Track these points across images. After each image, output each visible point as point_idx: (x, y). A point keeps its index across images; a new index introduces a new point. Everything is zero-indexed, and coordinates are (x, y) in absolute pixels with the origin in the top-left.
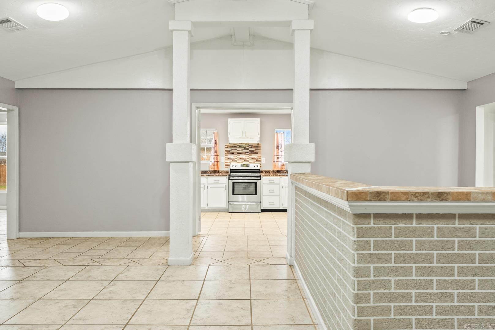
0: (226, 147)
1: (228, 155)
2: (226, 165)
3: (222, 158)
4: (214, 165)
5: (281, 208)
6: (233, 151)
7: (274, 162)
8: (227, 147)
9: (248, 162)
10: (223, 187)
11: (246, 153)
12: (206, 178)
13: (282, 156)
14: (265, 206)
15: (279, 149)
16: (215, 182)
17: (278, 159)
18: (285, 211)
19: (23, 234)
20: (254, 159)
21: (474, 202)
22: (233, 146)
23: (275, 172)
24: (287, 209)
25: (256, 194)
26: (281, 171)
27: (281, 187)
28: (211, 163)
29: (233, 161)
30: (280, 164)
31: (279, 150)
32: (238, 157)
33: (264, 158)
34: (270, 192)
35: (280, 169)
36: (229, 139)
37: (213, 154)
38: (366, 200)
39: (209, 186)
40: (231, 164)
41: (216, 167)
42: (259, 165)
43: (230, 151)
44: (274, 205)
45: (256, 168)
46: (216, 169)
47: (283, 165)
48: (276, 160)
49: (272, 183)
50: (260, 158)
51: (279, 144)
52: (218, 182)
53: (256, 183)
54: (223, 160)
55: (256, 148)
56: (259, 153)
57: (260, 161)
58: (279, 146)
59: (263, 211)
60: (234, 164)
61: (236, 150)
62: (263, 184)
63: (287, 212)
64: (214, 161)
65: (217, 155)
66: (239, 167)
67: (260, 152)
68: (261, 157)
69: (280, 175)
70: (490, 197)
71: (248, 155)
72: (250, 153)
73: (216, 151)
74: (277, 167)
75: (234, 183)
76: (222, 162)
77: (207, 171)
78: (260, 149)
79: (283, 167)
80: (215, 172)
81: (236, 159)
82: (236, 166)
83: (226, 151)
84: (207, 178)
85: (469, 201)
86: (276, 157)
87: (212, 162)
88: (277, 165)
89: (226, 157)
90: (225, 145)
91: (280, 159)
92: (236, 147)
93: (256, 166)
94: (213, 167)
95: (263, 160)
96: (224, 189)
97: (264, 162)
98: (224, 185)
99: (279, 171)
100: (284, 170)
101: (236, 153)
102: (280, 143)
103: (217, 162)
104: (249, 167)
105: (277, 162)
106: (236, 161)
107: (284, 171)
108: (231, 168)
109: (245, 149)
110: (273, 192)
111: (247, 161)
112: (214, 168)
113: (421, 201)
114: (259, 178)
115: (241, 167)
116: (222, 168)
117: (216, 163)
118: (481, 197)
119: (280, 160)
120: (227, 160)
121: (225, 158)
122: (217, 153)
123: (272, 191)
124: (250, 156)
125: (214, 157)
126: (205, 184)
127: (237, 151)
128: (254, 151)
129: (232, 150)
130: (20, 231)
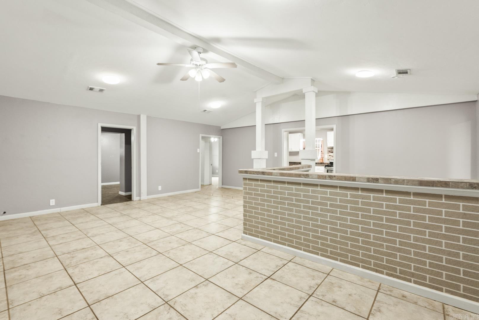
0: (328, 149)
2: (328, 159)
19: (224, 186)
21: (274, 176)
28: (319, 158)
38: (243, 173)
40: (330, 159)
65: (323, 154)
70: (279, 175)
76: (325, 157)
82: (333, 160)
85: (272, 175)
89: (328, 154)
112: (321, 161)
113: (258, 174)
116: (326, 161)
117: (322, 158)
118: (276, 174)
120: (328, 156)
125: (321, 155)
129: (331, 150)
130: (222, 185)
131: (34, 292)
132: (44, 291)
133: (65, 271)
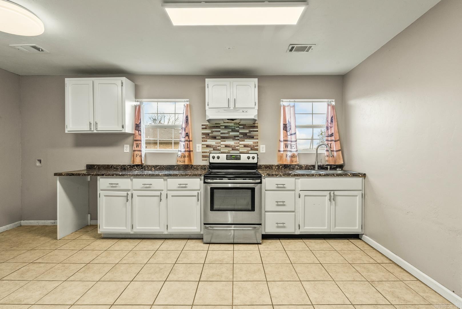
0: (203, 128)
1: (206, 141)
2: (203, 156)
3: (197, 145)
4: (184, 157)
5: (298, 233)
6: (215, 134)
7: (279, 151)
8: (206, 128)
9: (239, 152)
10: (195, 196)
11: (235, 137)
12: (164, 180)
13: (291, 141)
14: (270, 229)
15: (288, 130)
16: (179, 187)
17: (286, 146)
20: (248, 146)
22: (214, 127)
23: (282, 168)
25: (253, 209)
26: (290, 165)
27: (297, 196)
28: (180, 153)
29: (214, 150)
30: (289, 154)
31: (288, 132)
32: (222, 143)
33: (264, 146)
34: (278, 205)
35: (288, 161)
36: (207, 114)
37: (183, 140)
39: (170, 193)
40: (211, 155)
41: (187, 159)
42: (255, 156)
43: (210, 135)
44: (284, 227)
45: (251, 161)
46: (186, 163)
47: (293, 156)
48: (282, 149)
49: (281, 188)
50: (258, 146)
51: (287, 123)
52: (186, 187)
53: (253, 190)
54: (198, 148)
55: (251, 130)
56: (255, 137)
57: (257, 150)
58: (288, 126)
59: (266, 237)
60: (216, 155)
61: (220, 133)
62: (266, 190)
64: (184, 150)
65: (189, 141)
66: (223, 159)
67: (258, 136)
68: (259, 144)
69: (295, 175)
71: (239, 141)
72: (241, 138)
73: (187, 133)
74: (284, 160)
75: (212, 189)
76: (197, 151)
77: (174, 166)
78: (257, 131)
79: (293, 159)
80: (186, 167)
81: (220, 147)
82: (218, 158)
83: (203, 134)
84: (167, 180)
86: (282, 144)
87: (181, 151)
88: (284, 156)
89: (203, 143)
90: (202, 125)
91: (289, 146)
92: (218, 127)
93: (251, 159)
94: (182, 159)
95: (262, 148)
96: (195, 199)
97: (264, 152)
98: (195, 193)
99: (287, 165)
100: (295, 163)
101: (220, 137)
102: (289, 122)
103: (190, 151)
104: (239, 159)
105: (284, 151)
106: (219, 150)
107: (295, 165)
108: (211, 162)
109: (233, 130)
110: (284, 205)
111: (238, 150)
112: (184, 162)
114: (259, 181)
115: (227, 159)
116: (198, 161)
117: (187, 154)
119: (289, 149)
120: (204, 148)
121: (203, 145)
122: (189, 138)
123: (281, 204)
124: (241, 143)
125: (184, 143)
126: (162, 190)
127: (222, 133)
128: (248, 134)
129: (212, 132)
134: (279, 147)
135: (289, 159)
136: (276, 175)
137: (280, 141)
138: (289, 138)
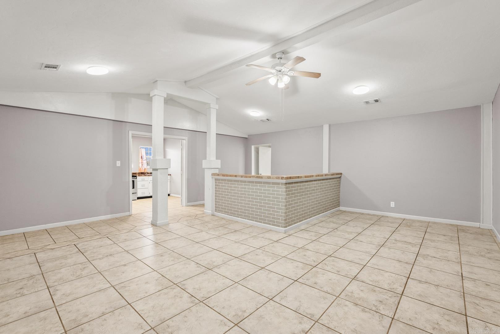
5: (149, 195)
7: (139, 167)
14: (139, 196)
15: (143, 159)
17: (142, 165)
18: (151, 197)
23: (142, 173)
24: (152, 196)
25: (134, 188)
27: (149, 183)
30: (144, 168)
34: (142, 186)
35: (143, 171)
44: (144, 194)
47: (145, 169)
49: (143, 180)
53: (134, 181)
58: (143, 157)
59: (139, 198)
62: (138, 181)
63: (152, 197)
69: (148, 175)
74: (141, 171)
86: (140, 164)
88: (142, 169)
91: (143, 165)
102: (143, 155)
105: (141, 167)
107: (146, 172)
114: (136, 178)
123: (144, 186)
131: (441, 293)
132: (433, 288)
133: (404, 292)
134: (139, 165)
135: (143, 170)
136: (142, 176)
137: (139, 163)
138: (143, 162)
